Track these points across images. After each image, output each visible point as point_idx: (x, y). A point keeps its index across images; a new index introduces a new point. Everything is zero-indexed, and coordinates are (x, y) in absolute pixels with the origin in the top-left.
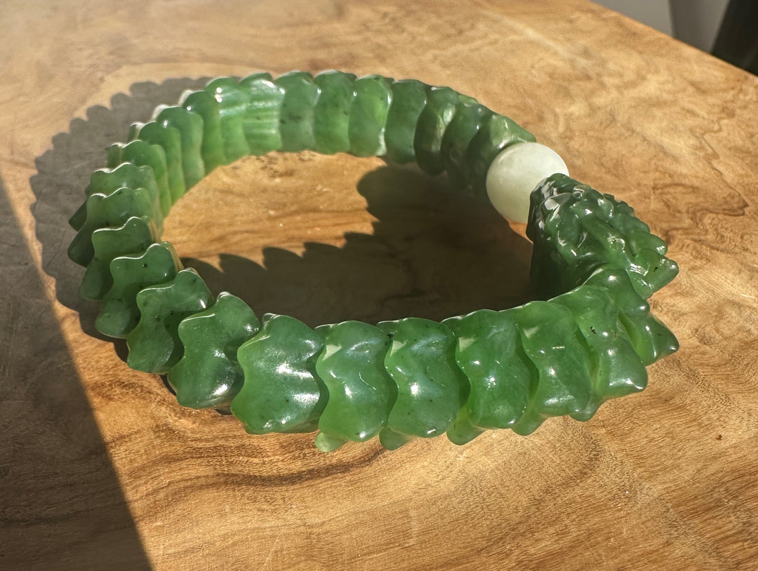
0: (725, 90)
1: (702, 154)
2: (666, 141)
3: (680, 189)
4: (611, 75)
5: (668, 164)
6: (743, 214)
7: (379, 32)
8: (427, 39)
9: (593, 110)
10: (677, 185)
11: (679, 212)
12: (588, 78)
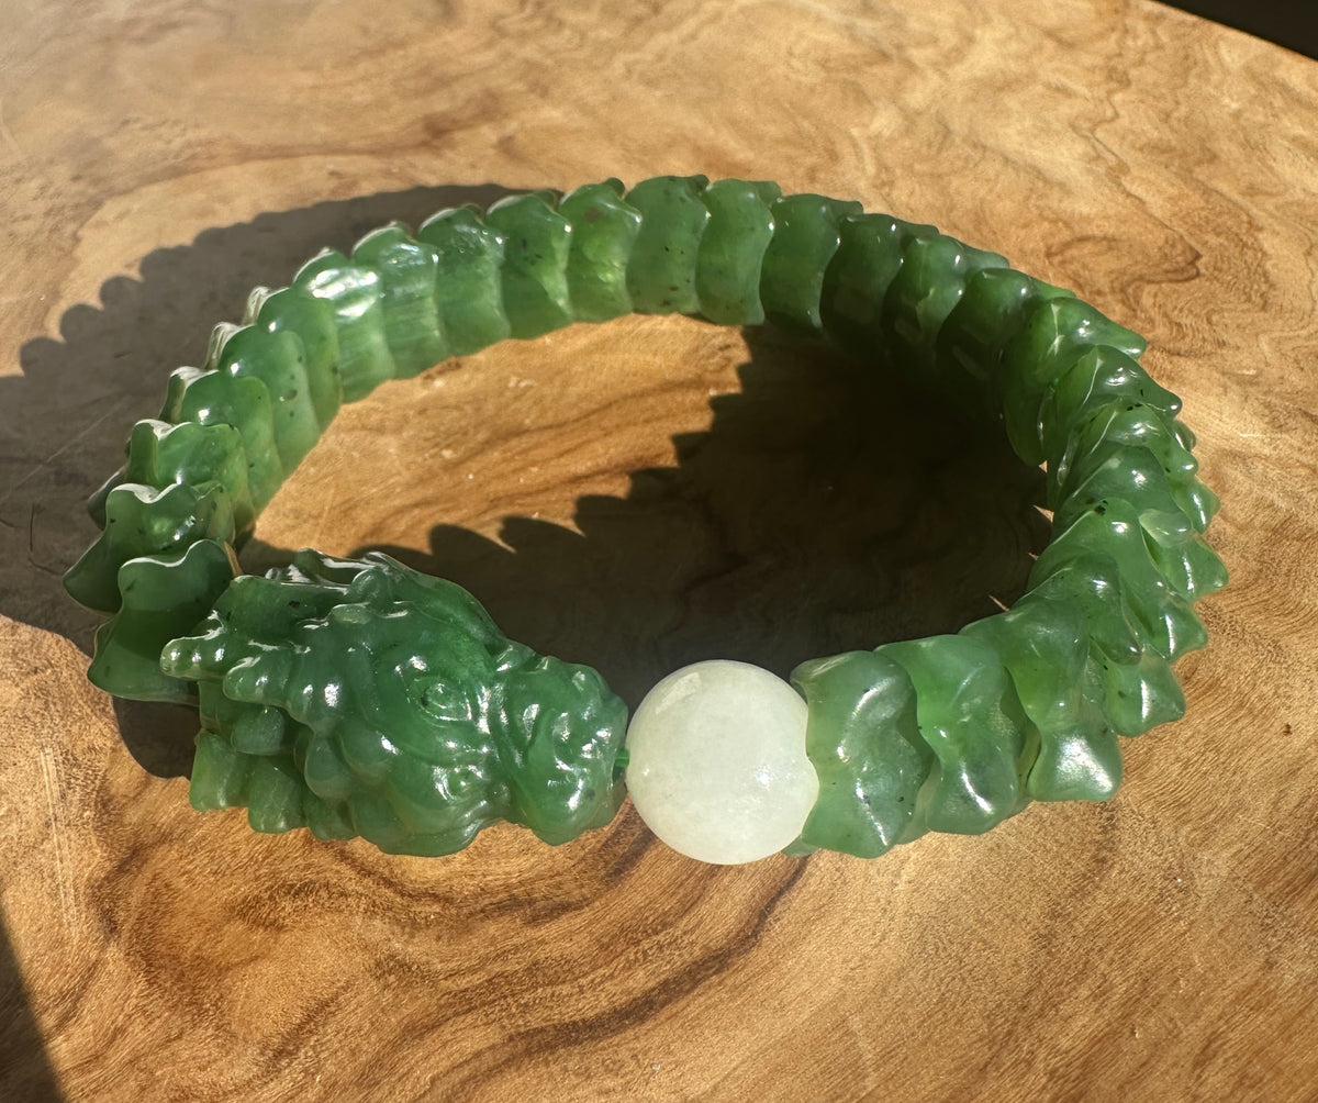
0: (1102, 36)
1: (1101, 170)
2: (1039, 154)
3: (1088, 248)
4: (919, 44)
5: (1054, 200)
6: (1198, 274)
8: (604, 34)
9: (910, 119)
10: (1083, 239)
11: (1099, 293)
12: (884, 57)
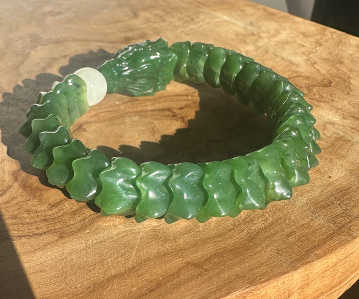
0: (317, 35)
1: (309, 63)
2: (293, 58)
3: (300, 78)
4: (264, 32)
5: (294, 68)
6: (331, 86)
7: (155, 22)
8: (177, 24)
9: (258, 48)
10: (300, 76)
11: (302, 87)
12: (254, 34)
